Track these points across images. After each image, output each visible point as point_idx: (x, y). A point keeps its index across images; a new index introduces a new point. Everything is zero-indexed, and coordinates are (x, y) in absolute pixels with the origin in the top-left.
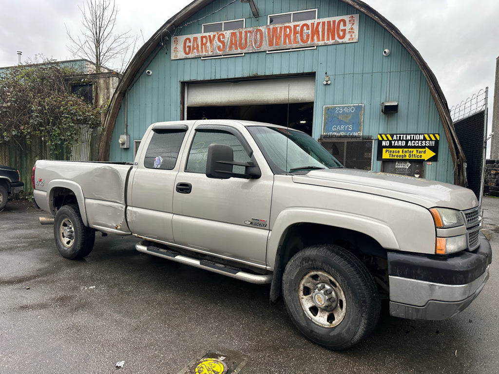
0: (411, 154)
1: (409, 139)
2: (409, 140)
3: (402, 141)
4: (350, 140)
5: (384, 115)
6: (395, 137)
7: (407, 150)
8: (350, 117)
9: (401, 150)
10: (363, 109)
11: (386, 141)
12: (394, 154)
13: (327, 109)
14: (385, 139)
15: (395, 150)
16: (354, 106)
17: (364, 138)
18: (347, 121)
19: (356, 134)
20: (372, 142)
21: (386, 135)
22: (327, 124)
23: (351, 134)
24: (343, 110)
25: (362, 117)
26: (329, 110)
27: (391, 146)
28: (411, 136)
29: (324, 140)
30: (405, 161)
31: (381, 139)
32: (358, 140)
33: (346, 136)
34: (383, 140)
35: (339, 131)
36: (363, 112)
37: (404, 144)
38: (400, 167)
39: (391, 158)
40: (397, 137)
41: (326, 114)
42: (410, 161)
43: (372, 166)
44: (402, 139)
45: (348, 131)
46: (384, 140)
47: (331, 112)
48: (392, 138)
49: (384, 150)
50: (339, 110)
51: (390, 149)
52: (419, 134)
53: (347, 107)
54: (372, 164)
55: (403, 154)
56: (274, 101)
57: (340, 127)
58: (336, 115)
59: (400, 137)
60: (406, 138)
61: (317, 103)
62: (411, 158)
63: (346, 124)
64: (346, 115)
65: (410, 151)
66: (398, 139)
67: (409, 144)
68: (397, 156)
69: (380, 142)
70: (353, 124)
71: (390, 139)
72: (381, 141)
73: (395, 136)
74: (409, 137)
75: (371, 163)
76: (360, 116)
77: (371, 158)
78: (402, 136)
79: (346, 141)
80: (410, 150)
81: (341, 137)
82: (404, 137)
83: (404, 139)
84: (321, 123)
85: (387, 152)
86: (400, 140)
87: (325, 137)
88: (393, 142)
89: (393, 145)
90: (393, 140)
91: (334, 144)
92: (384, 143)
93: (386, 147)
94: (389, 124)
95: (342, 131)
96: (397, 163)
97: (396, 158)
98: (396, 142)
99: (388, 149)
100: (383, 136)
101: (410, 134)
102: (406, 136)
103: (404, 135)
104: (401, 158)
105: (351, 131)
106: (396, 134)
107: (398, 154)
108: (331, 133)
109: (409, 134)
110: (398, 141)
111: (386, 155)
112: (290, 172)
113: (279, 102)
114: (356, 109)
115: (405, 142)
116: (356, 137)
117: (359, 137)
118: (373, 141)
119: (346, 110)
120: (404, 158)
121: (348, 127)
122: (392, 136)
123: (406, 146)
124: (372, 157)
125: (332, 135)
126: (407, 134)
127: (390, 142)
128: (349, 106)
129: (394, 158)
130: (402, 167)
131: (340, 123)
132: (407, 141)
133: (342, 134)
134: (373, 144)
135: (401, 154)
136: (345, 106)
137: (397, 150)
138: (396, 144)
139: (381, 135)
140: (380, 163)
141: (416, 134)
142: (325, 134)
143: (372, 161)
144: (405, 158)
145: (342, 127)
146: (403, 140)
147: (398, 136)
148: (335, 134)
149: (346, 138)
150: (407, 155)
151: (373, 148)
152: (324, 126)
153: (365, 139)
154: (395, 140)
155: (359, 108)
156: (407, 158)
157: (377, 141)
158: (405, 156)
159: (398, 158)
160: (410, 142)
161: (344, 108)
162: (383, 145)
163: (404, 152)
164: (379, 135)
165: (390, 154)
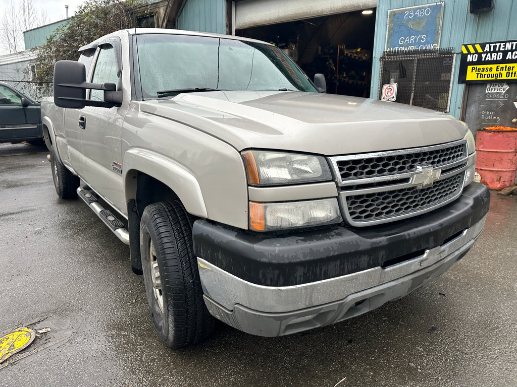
1: (510, 49)
2: (508, 51)
3: (497, 52)
4: (422, 56)
5: (473, 16)
6: (487, 48)
7: (504, 65)
8: (423, 24)
9: (494, 66)
10: (442, 10)
11: (473, 54)
12: (483, 73)
13: (394, 15)
14: (472, 51)
15: (485, 66)
16: (429, 7)
17: (442, 52)
18: (420, 29)
19: (430, 47)
20: (452, 57)
21: (473, 45)
22: (392, 35)
23: (424, 48)
24: (414, 14)
25: (441, 22)
26: (396, 16)
27: (480, 62)
28: (512, 45)
29: (387, 59)
30: (501, 82)
31: (465, 52)
32: (433, 55)
33: (418, 50)
34: (469, 53)
35: (407, 44)
36: (442, 13)
37: (500, 56)
38: (493, 91)
39: (479, 79)
40: (490, 47)
41: (392, 21)
42: (509, 82)
43: (450, 92)
44: (497, 49)
45: (420, 43)
46: (471, 54)
47: (398, 19)
48: (483, 49)
49: (470, 68)
50: (409, 15)
51: (478, 67)
53: (420, 9)
54: (451, 89)
55: (498, 72)
56: (330, 11)
57: (410, 38)
58: (405, 22)
59: (495, 47)
60: (505, 48)
61: (381, 8)
62: (510, 78)
63: (418, 33)
64: (418, 20)
65: (509, 68)
66: (492, 50)
67: (509, 56)
68: (488, 76)
69: (464, 57)
70: (427, 33)
71: (480, 50)
72: (467, 55)
73: (487, 46)
74: (508, 46)
75: (449, 87)
76: (438, 20)
77: (450, 81)
78: (498, 45)
79: (416, 58)
80: (508, 65)
81: (409, 53)
82: (502, 46)
83: (501, 49)
84: (384, 35)
85: (474, 71)
86: (495, 51)
87: (389, 54)
88: (484, 56)
89: (483, 60)
90: (484, 53)
91: (401, 62)
92: (469, 58)
93: (472, 63)
94: (480, 28)
95: (410, 45)
96: (488, 87)
97: (486, 78)
98: (489, 55)
99: (475, 66)
100: (470, 47)
101: (512, 41)
102: (505, 45)
103: (502, 44)
104: (494, 79)
105: (424, 44)
106: (489, 43)
107: (490, 73)
108: (397, 48)
109: (509, 42)
110: (491, 53)
111: (471, 76)
112: (159, 97)
113: (336, 12)
114: (433, 11)
115: (501, 54)
116: (430, 51)
117: (435, 51)
118: (455, 56)
119: (418, 13)
120: (498, 78)
121: (421, 38)
122: (483, 46)
123: (504, 61)
124: (452, 80)
125: (398, 51)
126: (506, 42)
127: (480, 55)
128: (423, 8)
129: (483, 79)
130: (496, 91)
131: (410, 33)
132: (505, 53)
133: (412, 48)
134: (454, 60)
135: (494, 72)
136: (418, 8)
137: (489, 66)
138: (488, 58)
139: (466, 46)
140: (462, 87)
142: (389, 50)
143: (451, 85)
144: (500, 78)
145: (413, 38)
146: (499, 51)
147: (492, 45)
148: (403, 48)
149: (417, 54)
150: (504, 73)
151: (453, 66)
152: (389, 39)
153: (444, 53)
154: (487, 52)
155: (437, 9)
156: (504, 77)
157: (460, 56)
158: (501, 74)
159: (490, 78)
160: (510, 53)
161: (415, 10)
162: (468, 61)
163: (499, 69)
164: (463, 47)
165: (478, 74)
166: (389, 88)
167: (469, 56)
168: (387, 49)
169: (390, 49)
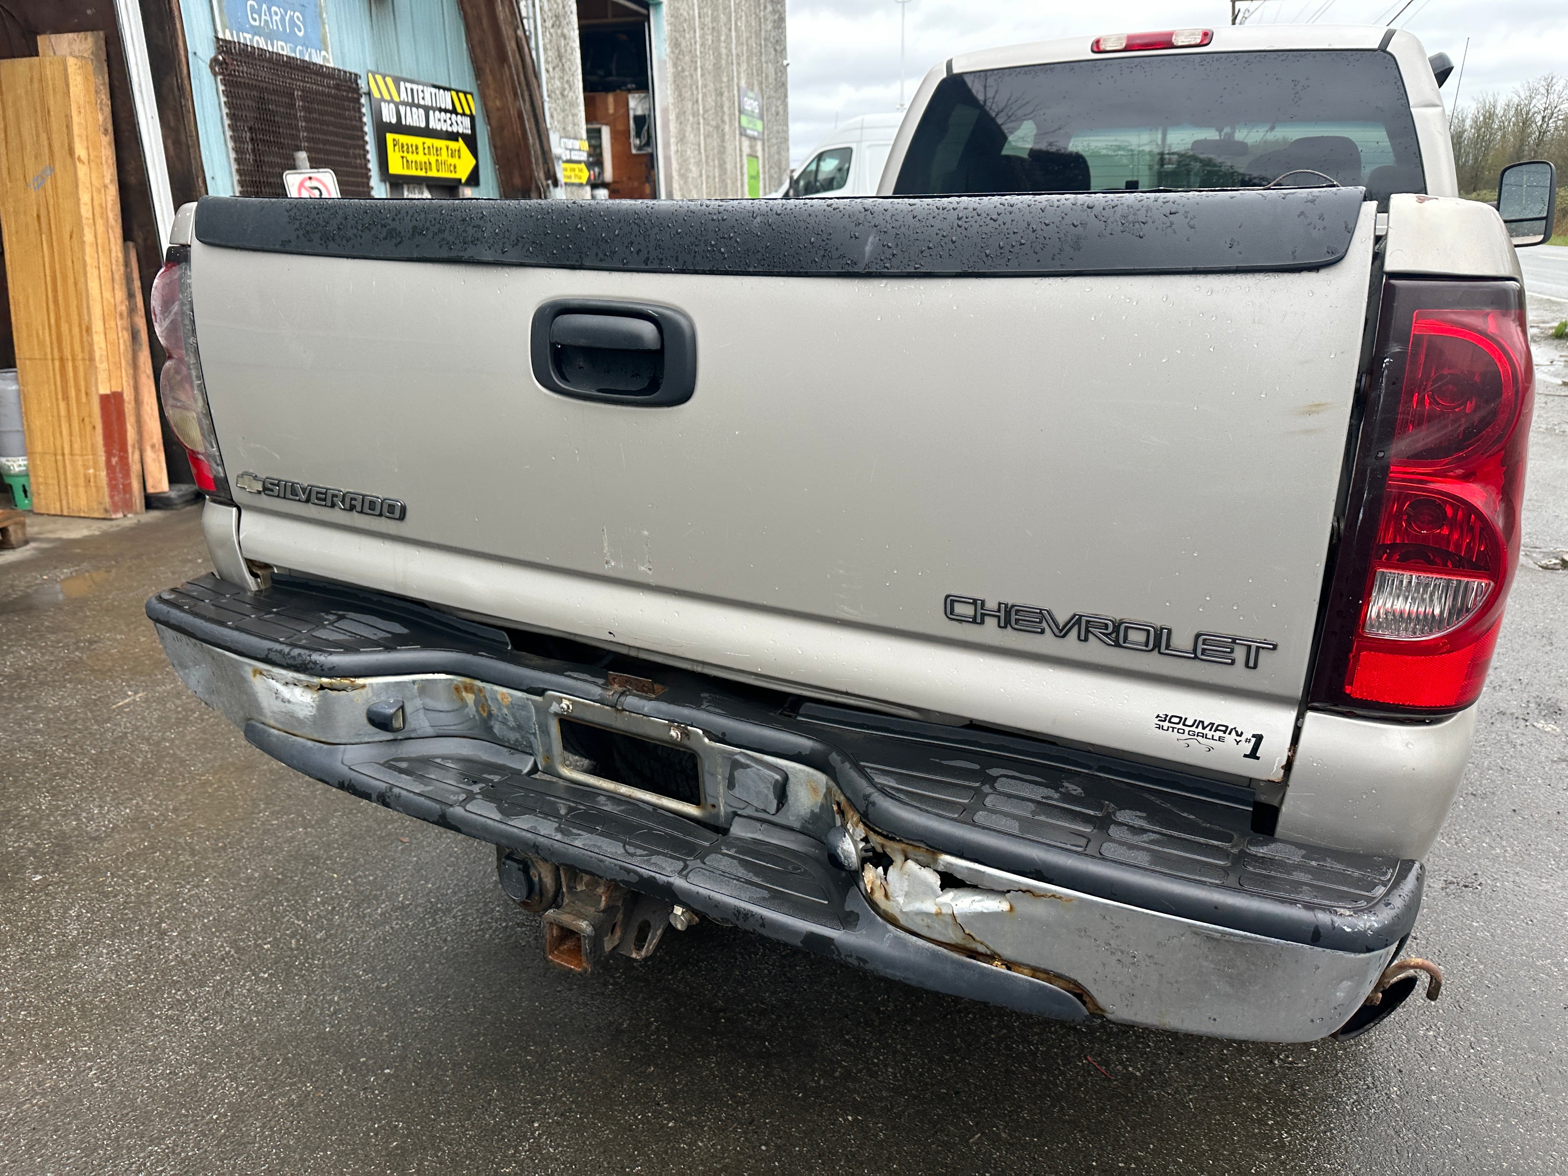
0: (439, 158)
1: (430, 103)
2: (429, 108)
3: (417, 107)
4: (308, 83)
6: (403, 92)
7: (429, 142)
9: (419, 142)
11: (389, 102)
12: (410, 157)
14: (385, 94)
15: (409, 140)
17: (339, 81)
19: (318, 60)
20: (360, 102)
21: (384, 78)
23: (307, 58)
27: (400, 128)
28: (431, 94)
29: (232, 70)
31: (377, 93)
32: (329, 87)
33: (294, 60)
34: (383, 98)
35: (269, 30)
37: (422, 119)
39: (407, 171)
40: (407, 90)
44: (416, 101)
45: (293, 38)
46: (385, 101)
48: (399, 94)
49: (390, 140)
51: (400, 139)
52: (445, 89)
55: (426, 159)
57: (269, 9)
59: (412, 90)
60: (423, 98)
62: (440, 174)
65: (437, 149)
66: (410, 100)
67: (432, 121)
68: (416, 165)
69: (377, 107)
70: (302, 9)
71: (395, 95)
72: (378, 102)
73: (403, 85)
74: (427, 97)
78: (415, 87)
79: (296, 84)
80: (435, 143)
81: (280, 62)
82: (421, 95)
83: (422, 102)
85: (397, 148)
86: (413, 103)
87: (234, 53)
88: (402, 109)
89: (404, 123)
90: (402, 104)
92: (385, 113)
93: (391, 127)
95: (278, 34)
97: (414, 171)
98: (408, 108)
99: (396, 137)
100: (380, 81)
101: (429, 86)
102: (423, 91)
103: (419, 88)
104: (422, 173)
105: (304, 43)
106: (404, 79)
107: (418, 158)
108: (248, 36)
110: (410, 106)
111: (395, 161)
115: (421, 111)
116: (320, 72)
117: (327, 75)
118: (363, 100)
120: (430, 174)
121: (293, 22)
122: (396, 84)
123: (427, 132)
124: (370, 168)
125: (252, 48)
126: (424, 84)
127: (397, 106)
129: (411, 172)
132: (427, 109)
133: (282, 47)
135: (421, 158)
137: (413, 141)
138: (409, 119)
139: (374, 76)
140: (386, 190)
141: (439, 88)
142: (228, 37)
143: (371, 183)
145: (276, 15)
146: (419, 104)
147: (409, 85)
148: (262, 43)
149: (295, 71)
150: (433, 161)
153: (343, 85)
154: (405, 103)
156: (433, 173)
157: (368, 102)
159: (420, 172)
160: (431, 112)
162: (384, 120)
163: (426, 151)
164: (370, 75)
165: (403, 157)
166: (308, 184)
167: (383, 104)
168: (224, 34)
169: (232, 35)
